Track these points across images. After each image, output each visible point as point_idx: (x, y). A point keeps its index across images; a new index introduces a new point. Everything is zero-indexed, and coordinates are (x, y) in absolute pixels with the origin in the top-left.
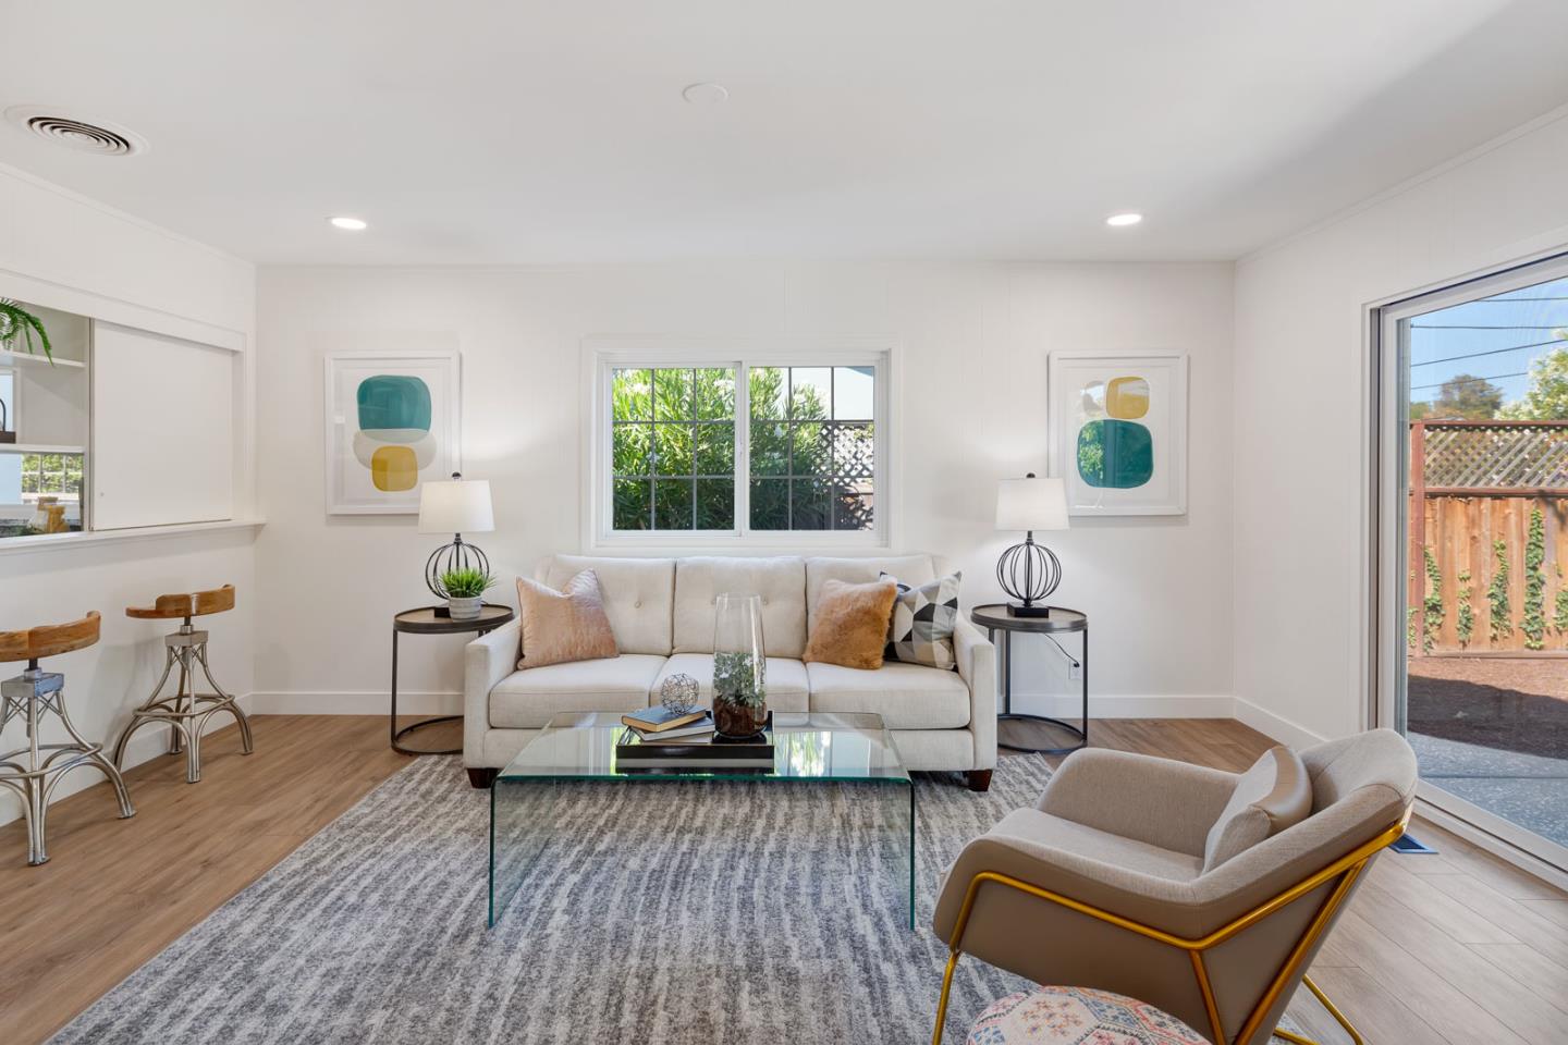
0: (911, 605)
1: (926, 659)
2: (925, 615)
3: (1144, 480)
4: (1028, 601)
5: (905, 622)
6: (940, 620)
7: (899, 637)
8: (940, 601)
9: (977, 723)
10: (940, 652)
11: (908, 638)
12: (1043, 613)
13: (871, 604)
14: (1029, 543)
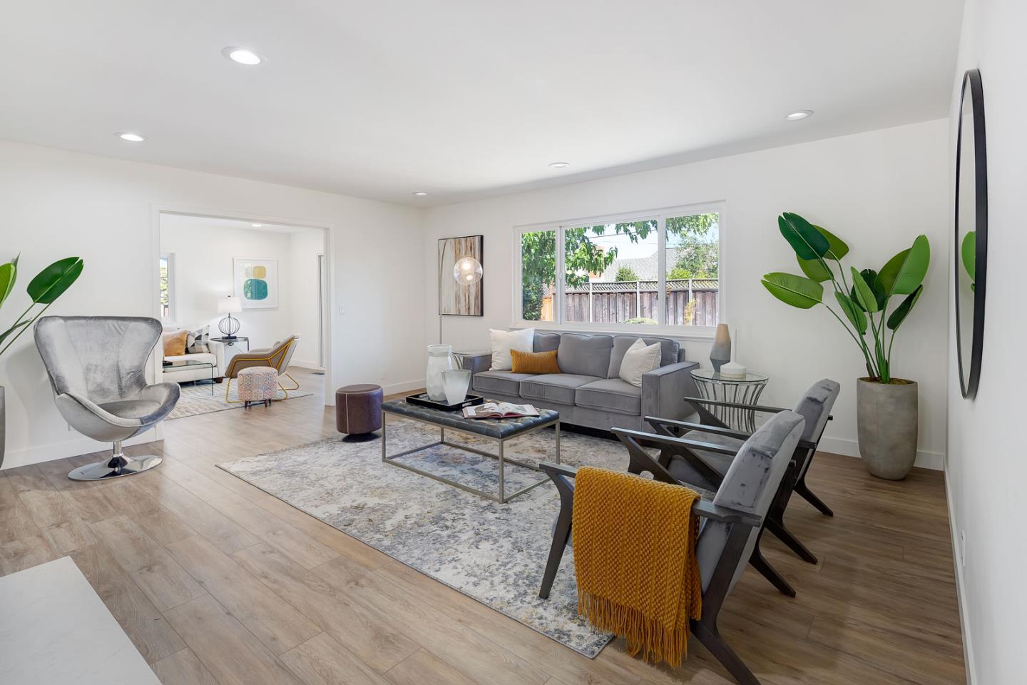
0: (193, 336)
1: (200, 351)
2: (199, 338)
3: (265, 297)
4: (229, 335)
5: (191, 341)
6: (204, 339)
7: (189, 346)
8: (203, 334)
9: (218, 365)
10: (204, 348)
11: (193, 345)
12: (235, 337)
13: (179, 336)
14: (229, 317)
